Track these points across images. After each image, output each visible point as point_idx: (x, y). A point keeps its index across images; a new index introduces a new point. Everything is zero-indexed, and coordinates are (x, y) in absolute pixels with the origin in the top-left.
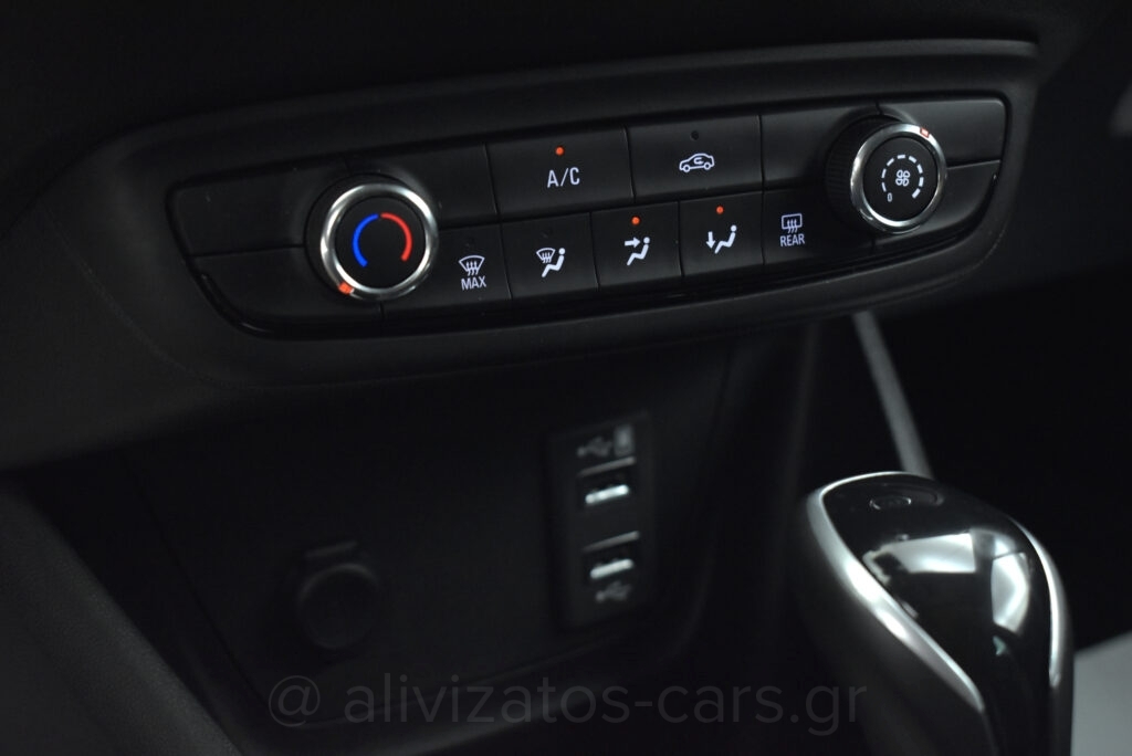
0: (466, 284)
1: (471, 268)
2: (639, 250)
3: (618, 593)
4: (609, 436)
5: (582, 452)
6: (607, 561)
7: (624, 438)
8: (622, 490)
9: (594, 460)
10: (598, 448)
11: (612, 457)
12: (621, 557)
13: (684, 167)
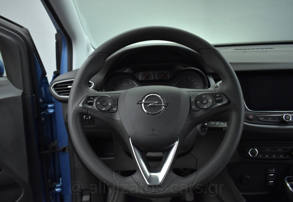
0: (260, 157)
1: (260, 155)
2: (274, 156)
3: (272, 184)
4: (272, 170)
5: (269, 171)
6: (271, 181)
7: (274, 170)
8: (273, 175)
9: (270, 172)
10: (271, 171)
11: (272, 172)
12: (272, 181)
13: (279, 150)
